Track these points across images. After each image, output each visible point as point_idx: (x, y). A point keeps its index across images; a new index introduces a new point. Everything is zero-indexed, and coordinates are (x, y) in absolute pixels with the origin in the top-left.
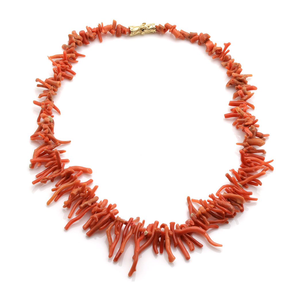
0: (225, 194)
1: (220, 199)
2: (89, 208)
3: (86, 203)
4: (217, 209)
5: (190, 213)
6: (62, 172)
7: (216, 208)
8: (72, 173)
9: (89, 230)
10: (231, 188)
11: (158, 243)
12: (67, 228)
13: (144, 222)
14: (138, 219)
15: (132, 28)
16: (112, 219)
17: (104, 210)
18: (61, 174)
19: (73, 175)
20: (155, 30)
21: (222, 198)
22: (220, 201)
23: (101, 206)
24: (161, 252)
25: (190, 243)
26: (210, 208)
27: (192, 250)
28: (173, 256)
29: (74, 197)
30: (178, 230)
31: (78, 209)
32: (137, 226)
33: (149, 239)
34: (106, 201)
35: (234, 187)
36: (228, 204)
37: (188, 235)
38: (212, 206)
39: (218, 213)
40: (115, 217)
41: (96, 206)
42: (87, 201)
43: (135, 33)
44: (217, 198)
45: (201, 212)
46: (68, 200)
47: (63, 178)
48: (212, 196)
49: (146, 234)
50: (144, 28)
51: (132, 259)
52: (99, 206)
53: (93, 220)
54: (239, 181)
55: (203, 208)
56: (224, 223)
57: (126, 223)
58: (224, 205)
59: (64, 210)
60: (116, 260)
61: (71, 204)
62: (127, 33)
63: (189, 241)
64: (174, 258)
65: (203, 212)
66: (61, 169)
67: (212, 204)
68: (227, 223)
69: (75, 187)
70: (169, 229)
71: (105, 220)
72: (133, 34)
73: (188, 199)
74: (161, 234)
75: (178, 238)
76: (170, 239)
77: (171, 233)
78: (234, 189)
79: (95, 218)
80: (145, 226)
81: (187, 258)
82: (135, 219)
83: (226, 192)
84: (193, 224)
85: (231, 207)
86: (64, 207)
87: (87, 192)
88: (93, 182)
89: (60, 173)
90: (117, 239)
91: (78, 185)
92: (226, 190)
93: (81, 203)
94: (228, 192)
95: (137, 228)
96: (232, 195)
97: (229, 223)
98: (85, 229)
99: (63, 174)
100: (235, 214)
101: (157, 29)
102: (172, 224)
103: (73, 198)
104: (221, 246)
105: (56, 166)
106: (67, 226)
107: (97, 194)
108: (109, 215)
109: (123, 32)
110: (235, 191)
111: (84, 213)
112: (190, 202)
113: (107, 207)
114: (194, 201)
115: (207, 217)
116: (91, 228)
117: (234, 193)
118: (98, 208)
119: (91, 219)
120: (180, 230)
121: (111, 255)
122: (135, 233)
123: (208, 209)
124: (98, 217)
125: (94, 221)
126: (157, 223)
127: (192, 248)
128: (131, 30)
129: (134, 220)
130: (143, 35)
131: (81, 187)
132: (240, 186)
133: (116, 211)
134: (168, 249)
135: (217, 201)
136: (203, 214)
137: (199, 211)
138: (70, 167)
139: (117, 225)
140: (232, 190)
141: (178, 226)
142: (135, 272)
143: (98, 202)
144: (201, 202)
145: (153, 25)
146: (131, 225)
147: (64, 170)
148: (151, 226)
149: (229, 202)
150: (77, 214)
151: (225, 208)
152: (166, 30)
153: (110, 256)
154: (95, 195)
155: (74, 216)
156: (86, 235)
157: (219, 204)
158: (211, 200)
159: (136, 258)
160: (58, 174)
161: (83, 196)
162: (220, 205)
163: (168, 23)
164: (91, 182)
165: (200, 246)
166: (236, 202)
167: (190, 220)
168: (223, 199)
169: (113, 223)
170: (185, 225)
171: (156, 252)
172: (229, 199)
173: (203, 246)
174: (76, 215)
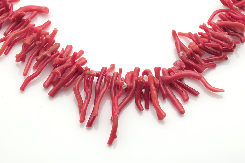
0: (220, 22)
1: (214, 29)
2: (49, 60)
3: (44, 54)
4: (213, 43)
5: (178, 52)
6: (11, 16)
7: (210, 42)
8: (24, 15)
9: (52, 88)
10: (226, 14)
11: (142, 96)
12: (23, 88)
13: (120, 70)
14: (113, 66)
16: (79, 71)
17: (68, 60)
18: (10, 19)
19: (25, 18)
21: (217, 27)
22: (215, 33)
23: (64, 55)
24: (147, 108)
25: (182, 92)
26: (203, 42)
27: (186, 100)
28: (163, 113)
29: (29, 47)
30: (166, 76)
31: (35, 62)
32: (113, 77)
33: (129, 93)
34: (70, 48)
35: (230, 12)
36: (225, 35)
37: (179, 81)
38: (206, 40)
39: (214, 48)
40: (82, 69)
41: (57, 56)
42: (45, 50)
44: (210, 29)
45: (192, 49)
46: (21, 51)
47: (13, 23)
48: (203, 27)
49: (125, 87)
51: (110, 121)
52: (61, 56)
53: (54, 75)
54: (235, 3)
55: (194, 44)
56: (223, 59)
57: (98, 75)
58: (221, 37)
59: (18, 65)
60: (90, 125)
61: (25, 56)
63: (181, 89)
64: (164, 115)
65: (194, 49)
66: (9, 12)
67: (205, 37)
68: (226, 58)
69: (28, 34)
70: (154, 76)
71: (70, 74)
73: (174, 32)
74: (144, 85)
75: (167, 88)
76: (156, 90)
77: (158, 82)
78: (229, 15)
79: (57, 74)
80: (123, 75)
81: (181, 112)
82: (108, 67)
83: (220, 19)
84: (185, 67)
85: (230, 39)
86: (17, 61)
87: (44, 38)
88: (52, 23)
89: (8, 17)
90: (88, 97)
91: (32, 30)
92: (220, 16)
93: (38, 54)
94: (224, 19)
95: (112, 80)
96: (229, 22)
97: (229, 58)
98: (46, 86)
99: (12, 18)
100: (235, 47)
102: (157, 70)
103: (27, 49)
104: (223, 91)
105: (3, 8)
106: (23, 86)
107: (57, 39)
108: (75, 67)
110: (231, 17)
111: (43, 67)
112: (176, 38)
113: (72, 55)
114: (182, 34)
115: (201, 55)
116: (54, 86)
117: (231, 20)
118: (60, 59)
119: (52, 74)
120: (168, 76)
121: (82, 119)
122: (111, 87)
123: (201, 44)
124: (60, 71)
125: (56, 76)
126: (137, 70)
127: (186, 98)
129: (108, 69)
131: (36, 33)
132: (236, 9)
133: (83, 61)
134: (156, 103)
135: (211, 33)
136: (196, 52)
137: (190, 49)
138: (21, 8)
139: (86, 78)
140: (228, 16)
141: (165, 71)
142: (115, 139)
143: (60, 50)
144: (189, 35)
146: (104, 76)
147: (13, 13)
148: (130, 74)
149: (227, 33)
150: (35, 68)
151: (222, 41)
153: (82, 121)
154: (54, 41)
155: (31, 72)
156: (48, 95)
157: (213, 37)
158: (203, 31)
159: (116, 119)
160: (6, 19)
161: (40, 45)
162: (215, 38)
164: (48, 24)
165: (196, 94)
166: (235, 31)
167: (179, 62)
168: (218, 29)
169: (80, 77)
170: (173, 68)
171: (140, 109)
172: (225, 28)
173: (199, 93)
174: (33, 70)
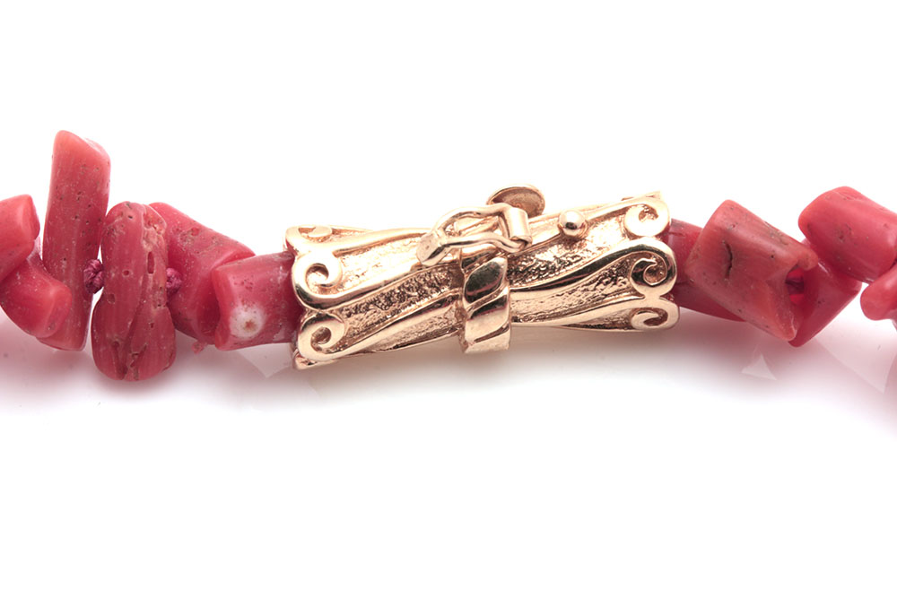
15: (323, 254)
20: (655, 296)
43: (369, 329)
50: (500, 260)
62: (245, 316)
72: (338, 331)
101: (694, 270)
109: (191, 316)
128: (299, 276)
130: (484, 361)
145: (632, 221)
152: (827, 292)
163: (848, 194)
